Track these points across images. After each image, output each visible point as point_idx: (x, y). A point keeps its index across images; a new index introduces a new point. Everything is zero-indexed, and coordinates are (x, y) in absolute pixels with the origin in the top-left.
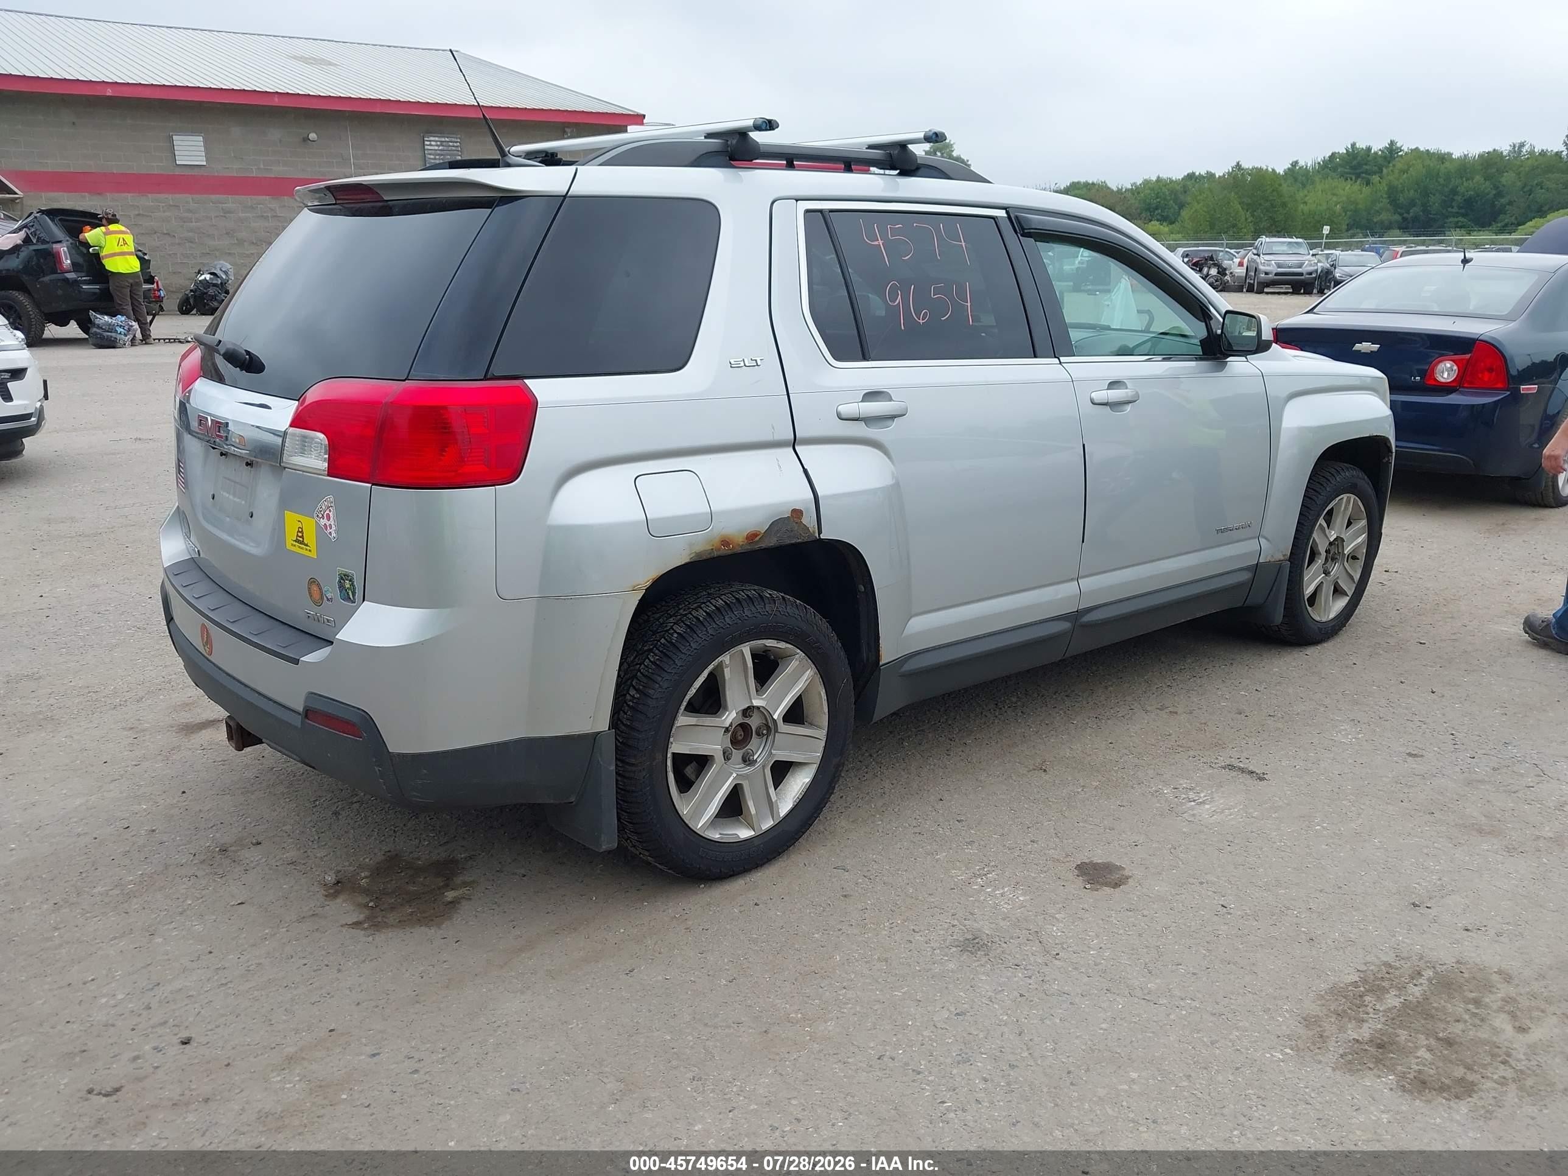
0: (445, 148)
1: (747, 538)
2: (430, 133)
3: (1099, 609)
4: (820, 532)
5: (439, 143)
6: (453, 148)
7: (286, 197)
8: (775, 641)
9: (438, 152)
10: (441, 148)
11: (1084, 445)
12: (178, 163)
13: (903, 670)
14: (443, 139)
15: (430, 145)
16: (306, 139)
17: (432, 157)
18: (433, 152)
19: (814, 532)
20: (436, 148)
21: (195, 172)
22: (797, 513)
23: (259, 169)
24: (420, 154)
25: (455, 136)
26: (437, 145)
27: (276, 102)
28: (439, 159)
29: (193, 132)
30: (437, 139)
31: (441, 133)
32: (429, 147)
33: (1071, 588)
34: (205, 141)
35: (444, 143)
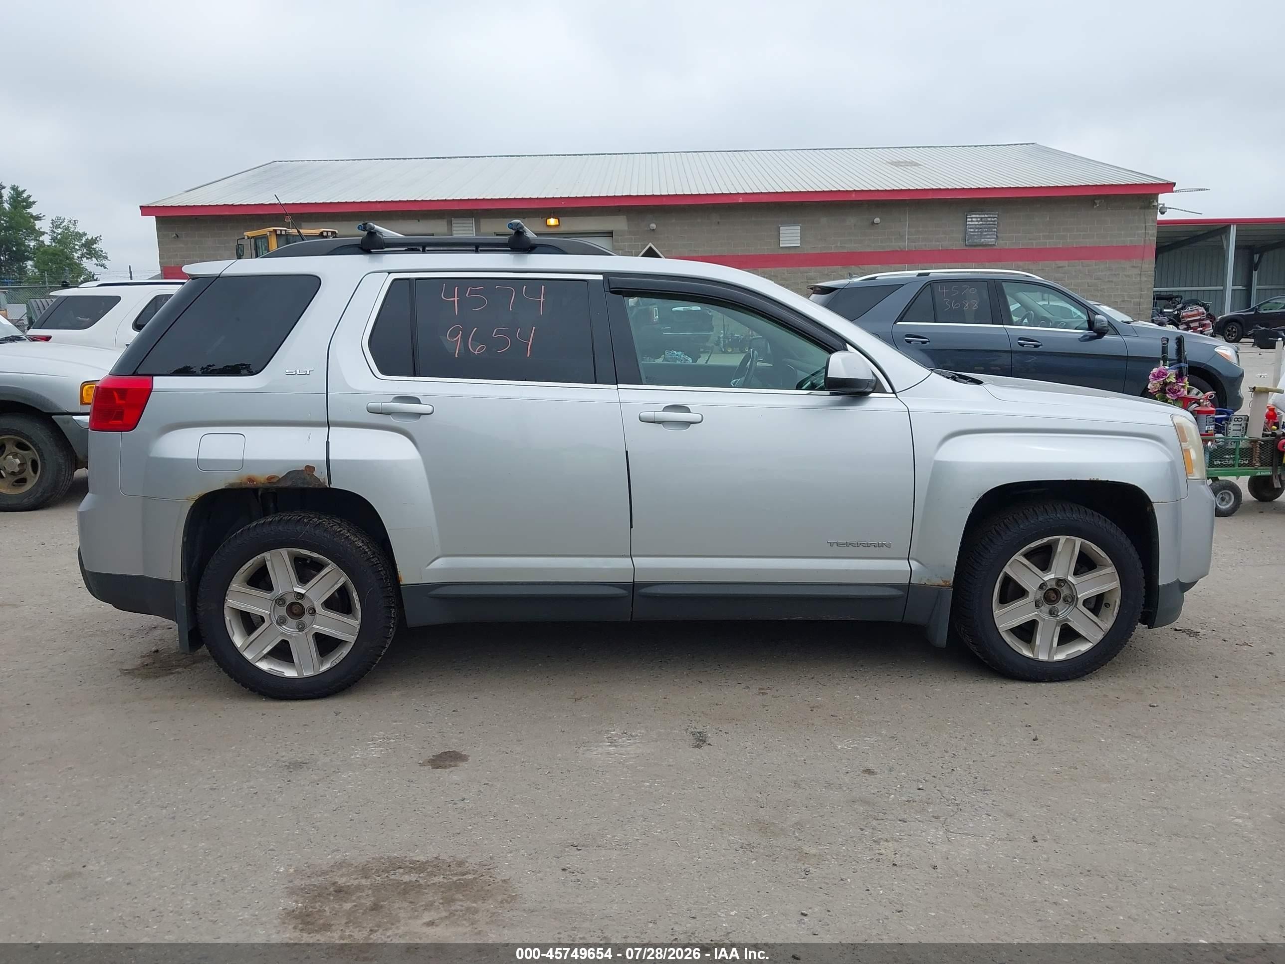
0: (984, 223)
1: (268, 479)
2: (972, 211)
3: (660, 586)
4: (330, 483)
5: (979, 219)
6: (991, 223)
7: (853, 266)
8: (309, 552)
9: (978, 226)
10: (981, 223)
11: (627, 452)
12: (781, 246)
13: (429, 593)
14: (983, 216)
15: (972, 221)
16: (873, 223)
17: (972, 230)
18: (974, 226)
19: (324, 483)
20: (977, 223)
21: (792, 252)
22: (310, 469)
23: (837, 246)
24: (962, 228)
25: (993, 213)
26: (977, 221)
27: (853, 197)
28: (978, 232)
29: (795, 223)
30: (978, 216)
31: (982, 211)
32: (970, 223)
33: (624, 563)
34: (802, 230)
35: (983, 219)
